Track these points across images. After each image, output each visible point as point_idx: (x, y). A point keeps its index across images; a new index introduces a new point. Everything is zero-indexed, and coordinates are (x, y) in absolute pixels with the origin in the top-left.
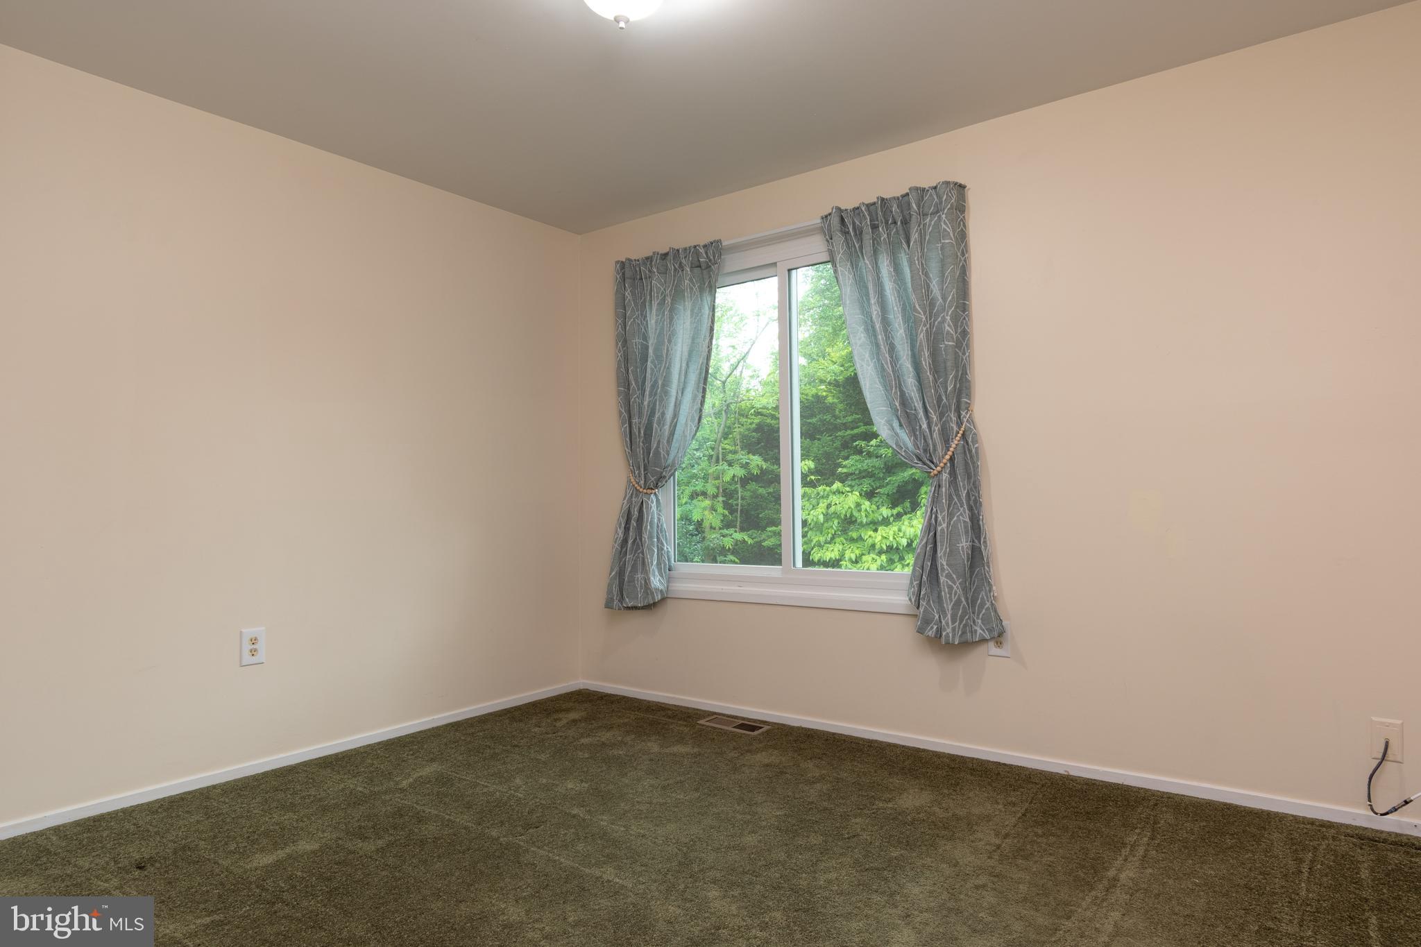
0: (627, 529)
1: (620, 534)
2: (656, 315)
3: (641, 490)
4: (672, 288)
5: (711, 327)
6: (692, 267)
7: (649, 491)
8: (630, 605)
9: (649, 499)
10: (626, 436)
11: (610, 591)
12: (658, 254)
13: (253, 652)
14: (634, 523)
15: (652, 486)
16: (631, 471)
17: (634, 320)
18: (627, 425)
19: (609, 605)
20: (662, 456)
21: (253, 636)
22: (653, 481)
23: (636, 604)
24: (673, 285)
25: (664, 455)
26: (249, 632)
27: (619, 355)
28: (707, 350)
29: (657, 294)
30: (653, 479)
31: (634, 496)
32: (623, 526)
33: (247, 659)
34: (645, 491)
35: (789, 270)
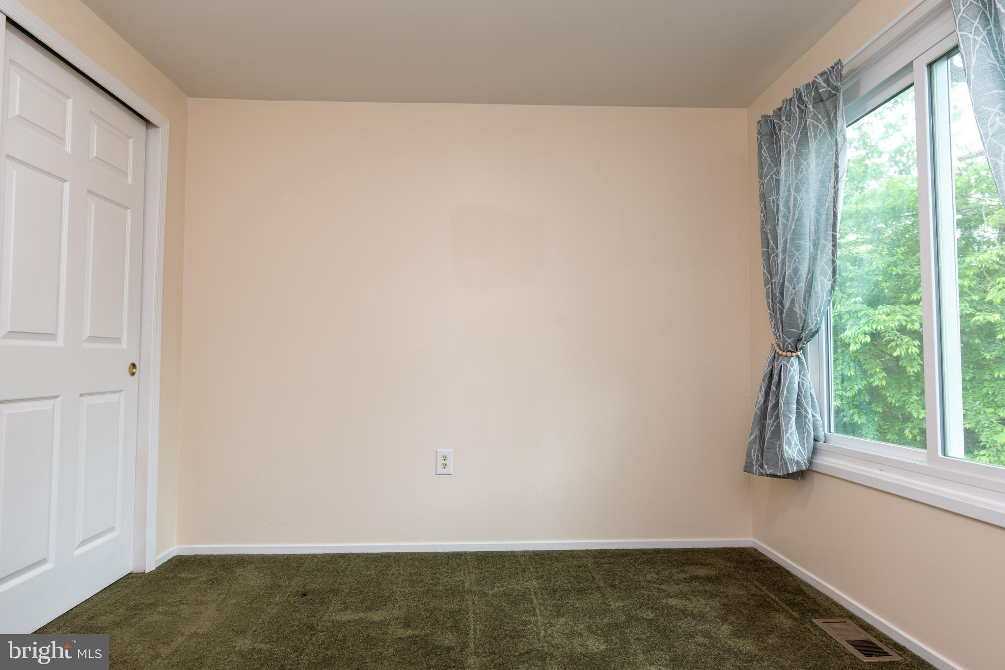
0: (767, 394)
1: (760, 398)
2: (785, 166)
3: (780, 352)
4: (797, 133)
5: (836, 164)
6: (815, 103)
7: (789, 354)
8: (768, 473)
9: (788, 362)
10: (768, 298)
11: (749, 456)
12: (787, 101)
13: (444, 466)
14: (773, 388)
15: (790, 348)
16: (774, 333)
17: (771, 176)
18: (770, 285)
19: (748, 469)
20: (798, 315)
21: (444, 455)
22: (789, 343)
23: (775, 473)
24: (798, 130)
25: (800, 315)
26: (442, 451)
27: (762, 215)
28: (833, 191)
29: (786, 143)
30: (789, 341)
31: (776, 359)
32: (763, 389)
33: (440, 470)
34: (784, 354)
35: (930, 65)
